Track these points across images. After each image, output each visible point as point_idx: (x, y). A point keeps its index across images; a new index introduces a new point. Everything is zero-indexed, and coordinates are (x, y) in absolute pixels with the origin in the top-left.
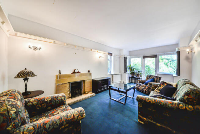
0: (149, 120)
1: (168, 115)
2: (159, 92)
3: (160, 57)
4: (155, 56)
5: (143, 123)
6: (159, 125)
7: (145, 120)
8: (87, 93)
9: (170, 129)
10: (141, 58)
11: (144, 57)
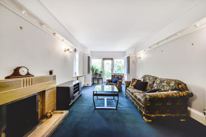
0: (156, 115)
1: (170, 104)
2: (133, 87)
3: (115, 60)
4: (112, 59)
5: (150, 121)
6: (164, 115)
7: (153, 116)
8: (51, 116)
9: (170, 115)
10: (101, 60)
11: (104, 59)
